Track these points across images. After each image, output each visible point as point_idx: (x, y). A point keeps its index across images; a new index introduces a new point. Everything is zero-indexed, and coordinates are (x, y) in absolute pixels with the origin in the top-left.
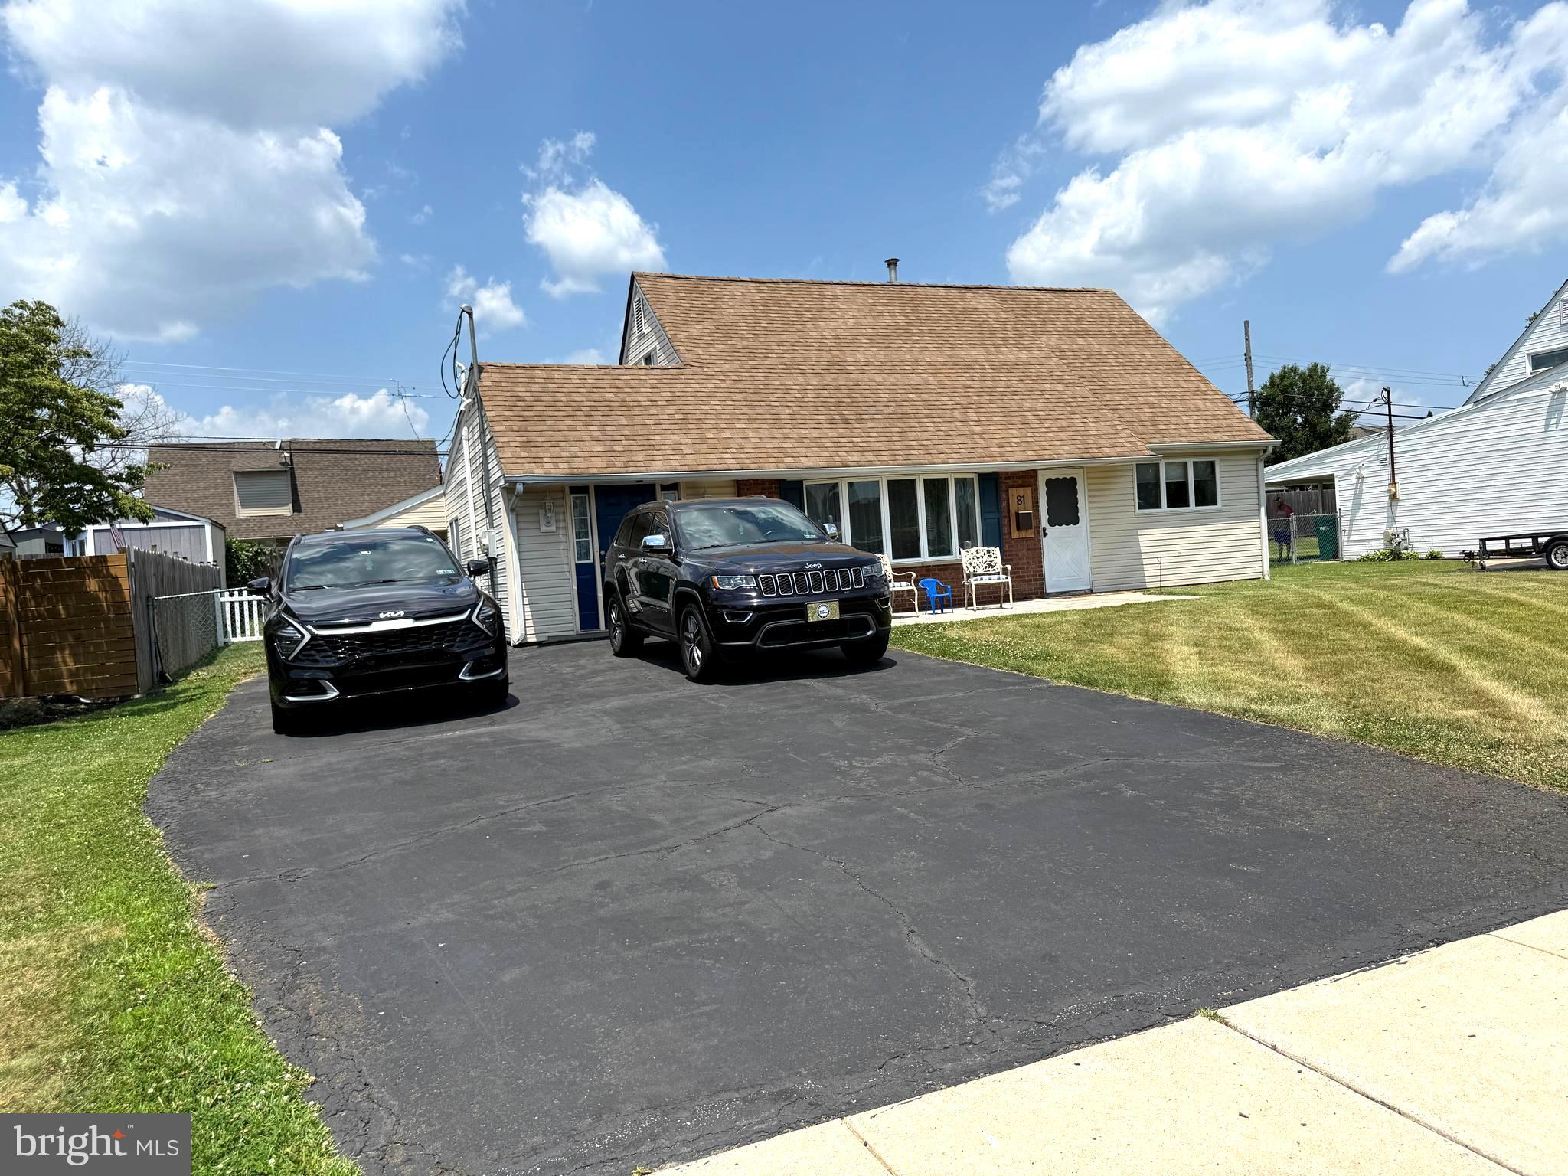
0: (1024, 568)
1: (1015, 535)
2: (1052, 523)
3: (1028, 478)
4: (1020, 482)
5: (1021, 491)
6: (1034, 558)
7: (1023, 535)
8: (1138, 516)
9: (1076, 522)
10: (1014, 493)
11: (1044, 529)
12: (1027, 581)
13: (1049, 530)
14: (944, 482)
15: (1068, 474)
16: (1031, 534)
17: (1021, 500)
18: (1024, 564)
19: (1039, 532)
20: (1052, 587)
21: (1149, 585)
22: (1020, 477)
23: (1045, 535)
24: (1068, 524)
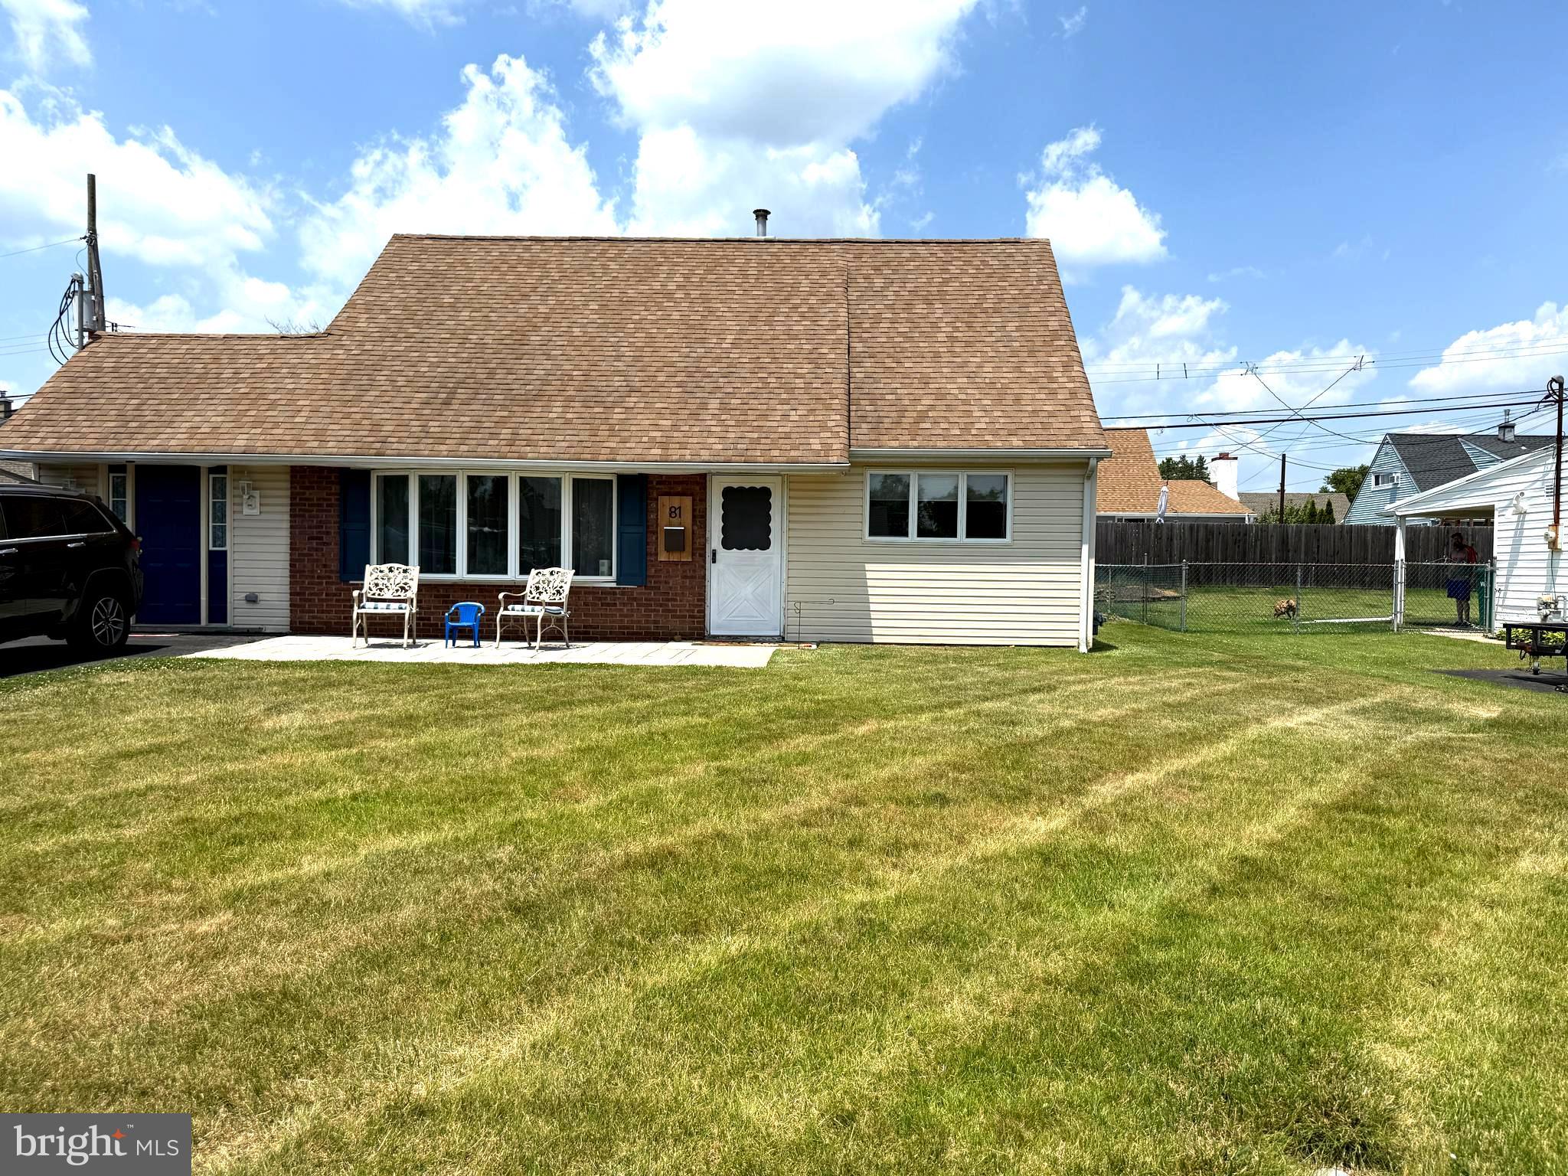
0: (675, 600)
1: (663, 557)
2: (727, 544)
3: (694, 485)
4: (680, 489)
5: (676, 501)
6: (693, 588)
7: (674, 557)
8: (865, 545)
9: (765, 545)
10: (666, 503)
11: (714, 553)
12: (679, 617)
14: (554, 483)
15: (758, 482)
16: (686, 558)
17: (674, 512)
18: (676, 594)
19: (703, 556)
20: (719, 627)
21: (876, 640)
22: (681, 483)
23: (713, 561)
24: (752, 548)
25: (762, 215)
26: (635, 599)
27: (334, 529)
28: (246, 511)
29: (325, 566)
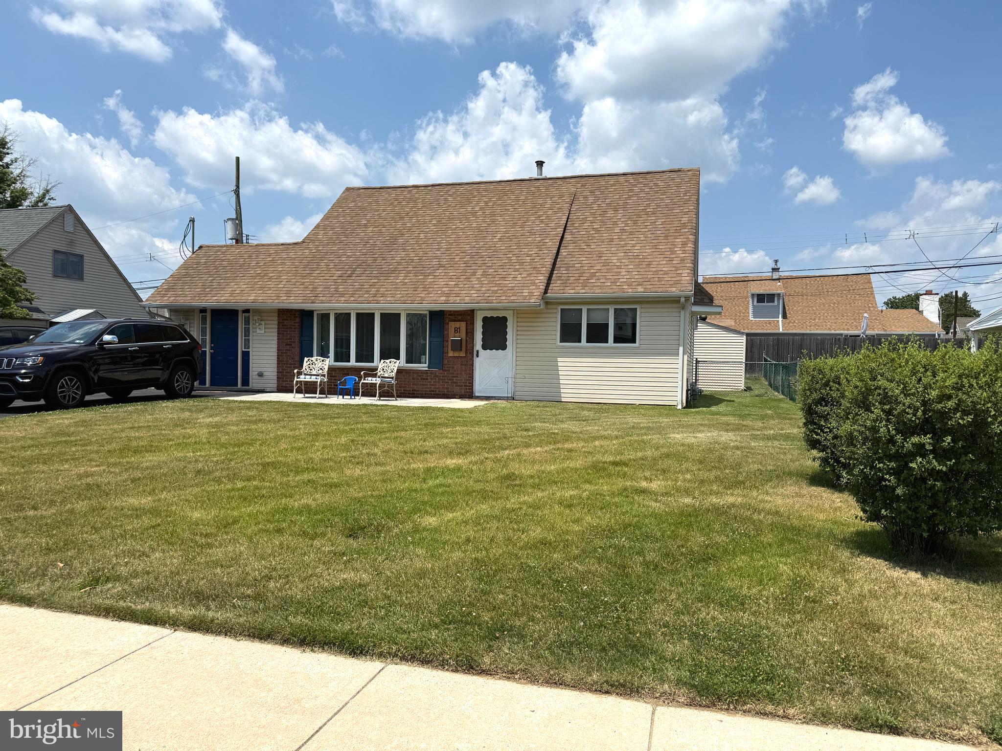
0: (457, 377)
1: (451, 354)
2: (484, 347)
3: (467, 316)
4: (460, 318)
5: (458, 324)
6: (466, 370)
7: (456, 354)
8: (557, 347)
9: (504, 347)
10: (453, 325)
11: (478, 352)
12: (459, 386)
13: (482, 352)
14: (397, 316)
15: (501, 314)
16: (463, 354)
17: (457, 330)
18: (458, 374)
19: (473, 353)
20: (480, 392)
21: (564, 400)
22: (461, 315)
23: (477, 356)
24: (497, 349)
25: (540, 164)
26: (437, 376)
27: (297, 339)
28: (258, 331)
29: (293, 359)
